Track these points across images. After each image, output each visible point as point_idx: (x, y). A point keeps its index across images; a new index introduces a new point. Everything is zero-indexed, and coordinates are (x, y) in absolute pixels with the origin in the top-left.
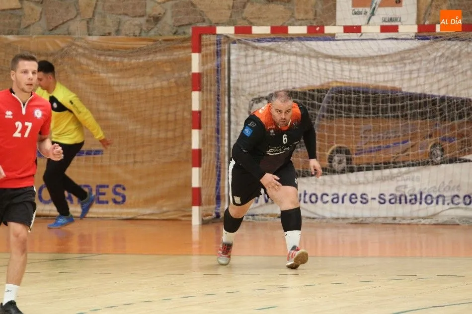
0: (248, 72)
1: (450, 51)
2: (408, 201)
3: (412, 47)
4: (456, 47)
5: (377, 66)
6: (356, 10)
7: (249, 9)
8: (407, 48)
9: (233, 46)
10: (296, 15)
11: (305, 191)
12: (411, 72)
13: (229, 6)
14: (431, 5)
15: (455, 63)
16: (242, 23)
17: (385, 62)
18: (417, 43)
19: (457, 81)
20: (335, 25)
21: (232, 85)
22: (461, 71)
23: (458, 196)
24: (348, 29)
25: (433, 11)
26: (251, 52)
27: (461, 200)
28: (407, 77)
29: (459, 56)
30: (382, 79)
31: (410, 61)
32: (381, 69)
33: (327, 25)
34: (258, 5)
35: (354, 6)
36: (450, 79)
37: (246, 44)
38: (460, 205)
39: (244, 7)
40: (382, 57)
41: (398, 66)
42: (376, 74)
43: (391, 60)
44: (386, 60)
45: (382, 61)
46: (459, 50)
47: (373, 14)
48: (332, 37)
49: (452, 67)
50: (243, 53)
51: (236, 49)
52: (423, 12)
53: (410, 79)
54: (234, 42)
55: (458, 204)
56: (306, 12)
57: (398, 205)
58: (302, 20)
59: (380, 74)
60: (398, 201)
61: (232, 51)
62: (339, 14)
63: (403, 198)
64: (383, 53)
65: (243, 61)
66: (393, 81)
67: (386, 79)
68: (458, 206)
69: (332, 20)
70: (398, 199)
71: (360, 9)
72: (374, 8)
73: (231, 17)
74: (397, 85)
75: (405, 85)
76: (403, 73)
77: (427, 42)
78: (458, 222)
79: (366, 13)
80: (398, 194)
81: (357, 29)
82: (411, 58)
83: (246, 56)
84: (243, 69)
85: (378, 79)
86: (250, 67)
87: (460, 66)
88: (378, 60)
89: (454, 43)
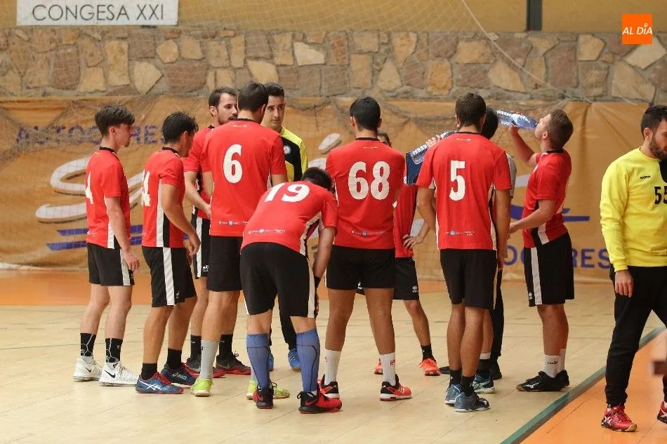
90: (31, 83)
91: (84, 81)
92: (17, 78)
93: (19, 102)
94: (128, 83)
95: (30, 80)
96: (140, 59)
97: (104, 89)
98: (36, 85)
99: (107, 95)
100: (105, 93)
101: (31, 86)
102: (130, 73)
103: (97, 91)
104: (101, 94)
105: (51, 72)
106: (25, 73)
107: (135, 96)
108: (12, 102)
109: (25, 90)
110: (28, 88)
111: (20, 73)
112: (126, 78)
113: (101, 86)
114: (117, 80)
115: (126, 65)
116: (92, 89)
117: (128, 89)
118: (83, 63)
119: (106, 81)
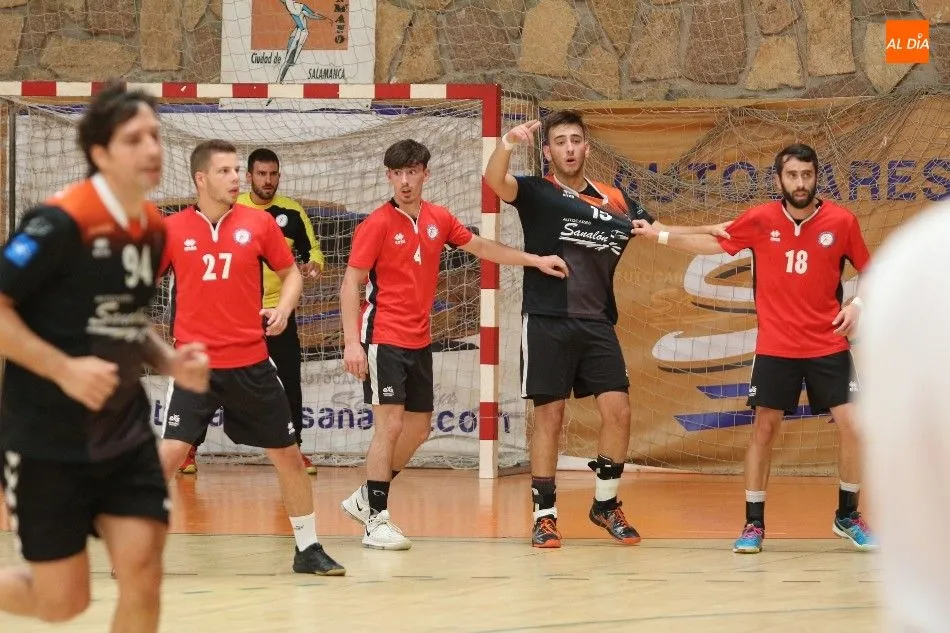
0: (49, 171)
1: (438, 135)
2: (356, 422)
3: (365, 127)
4: (450, 128)
5: (299, 162)
6: (260, 53)
7: (53, 47)
8: (355, 129)
9: (20, 119)
10: (144, 61)
11: (158, 402)
12: (363, 175)
13: (13, 42)
14: (402, 48)
15: (448, 158)
16: (37, 76)
17: (315, 155)
18: (375, 120)
19: (451, 194)
20: (218, 82)
21: (17, 194)
22: (458, 174)
23: (450, 414)
24: (242, 90)
25: (406, 59)
26: (56, 133)
27: (456, 422)
28: (356, 183)
29: (456, 146)
30: (307, 187)
31: (361, 154)
32: (307, 168)
33: (202, 82)
34: (70, 42)
35: (254, 46)
36: (438, 189)
37: (48, 116)
38: (454, 432)
39: (43, 45)
40: (308, 144)
41: (339, 163)
42: (296, 178)
43: (325, 151)
44: (316, 150)
45: (308, 152)
46: (454, 134)
47: (291, 62)
48: (212, 105)
49: (442, 166)
50: (40, 134)
51: (27, 126)
52: (387, 60)
53: (362, 188)
54: (24, 112)
55: (450, 429)
56: (164, 57)
57: (335, 429)
58: (157, 71)
59: (305, 177)
60: (336, 423)
61: (20, 129)
62: (225, 62)
63: (346, 417)
64: (310, 138)
65: (40, 148)
66: (329, 190)
67: (316, 188)
68: (449, 433)
69: (213, 74)
70: (336, 418)
71: (268, 53)
72: (294, 51)
73: (17, 63)
74: (337, 198)
75: (352, 200)
76: (348, 177)
77: (394, 117)
78: (449, 463)
79: (278, 60)
80: (337, 409)
81: (260, 91)
82: (364, 149)
83: (46, 139)
84: (40, 164)
85: (299, 188)
86: (53, 162)
87: (456, 165)
88: (300, 151)
89: (444, 120)
90: (641, 69)
91: (756, 66)
92: (610, 59)
93: (616, 111)
94: (853, 69)
95: (639, 63)
96: (879, 17)
97: (798, 83)
98: (652, 75)
99: (804, 97)
100: (802, 92)
101: (639, 78)
102: (856, 48)
103: (784, 86)
104: (792, 93)
105: (684, 46)
106: (627, 48)
107: (870, 98)
108: (602, 111)
109: (627, 86)
110: (636, 82)
111: (616, 48)
112: (846, 57)
113: (793, 77)
114: (828, 62)
115: (847, 30)
116: (773, 84)
117: (851, 81)
118: (753, 28)
119: (803, 66)
